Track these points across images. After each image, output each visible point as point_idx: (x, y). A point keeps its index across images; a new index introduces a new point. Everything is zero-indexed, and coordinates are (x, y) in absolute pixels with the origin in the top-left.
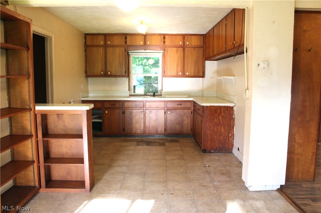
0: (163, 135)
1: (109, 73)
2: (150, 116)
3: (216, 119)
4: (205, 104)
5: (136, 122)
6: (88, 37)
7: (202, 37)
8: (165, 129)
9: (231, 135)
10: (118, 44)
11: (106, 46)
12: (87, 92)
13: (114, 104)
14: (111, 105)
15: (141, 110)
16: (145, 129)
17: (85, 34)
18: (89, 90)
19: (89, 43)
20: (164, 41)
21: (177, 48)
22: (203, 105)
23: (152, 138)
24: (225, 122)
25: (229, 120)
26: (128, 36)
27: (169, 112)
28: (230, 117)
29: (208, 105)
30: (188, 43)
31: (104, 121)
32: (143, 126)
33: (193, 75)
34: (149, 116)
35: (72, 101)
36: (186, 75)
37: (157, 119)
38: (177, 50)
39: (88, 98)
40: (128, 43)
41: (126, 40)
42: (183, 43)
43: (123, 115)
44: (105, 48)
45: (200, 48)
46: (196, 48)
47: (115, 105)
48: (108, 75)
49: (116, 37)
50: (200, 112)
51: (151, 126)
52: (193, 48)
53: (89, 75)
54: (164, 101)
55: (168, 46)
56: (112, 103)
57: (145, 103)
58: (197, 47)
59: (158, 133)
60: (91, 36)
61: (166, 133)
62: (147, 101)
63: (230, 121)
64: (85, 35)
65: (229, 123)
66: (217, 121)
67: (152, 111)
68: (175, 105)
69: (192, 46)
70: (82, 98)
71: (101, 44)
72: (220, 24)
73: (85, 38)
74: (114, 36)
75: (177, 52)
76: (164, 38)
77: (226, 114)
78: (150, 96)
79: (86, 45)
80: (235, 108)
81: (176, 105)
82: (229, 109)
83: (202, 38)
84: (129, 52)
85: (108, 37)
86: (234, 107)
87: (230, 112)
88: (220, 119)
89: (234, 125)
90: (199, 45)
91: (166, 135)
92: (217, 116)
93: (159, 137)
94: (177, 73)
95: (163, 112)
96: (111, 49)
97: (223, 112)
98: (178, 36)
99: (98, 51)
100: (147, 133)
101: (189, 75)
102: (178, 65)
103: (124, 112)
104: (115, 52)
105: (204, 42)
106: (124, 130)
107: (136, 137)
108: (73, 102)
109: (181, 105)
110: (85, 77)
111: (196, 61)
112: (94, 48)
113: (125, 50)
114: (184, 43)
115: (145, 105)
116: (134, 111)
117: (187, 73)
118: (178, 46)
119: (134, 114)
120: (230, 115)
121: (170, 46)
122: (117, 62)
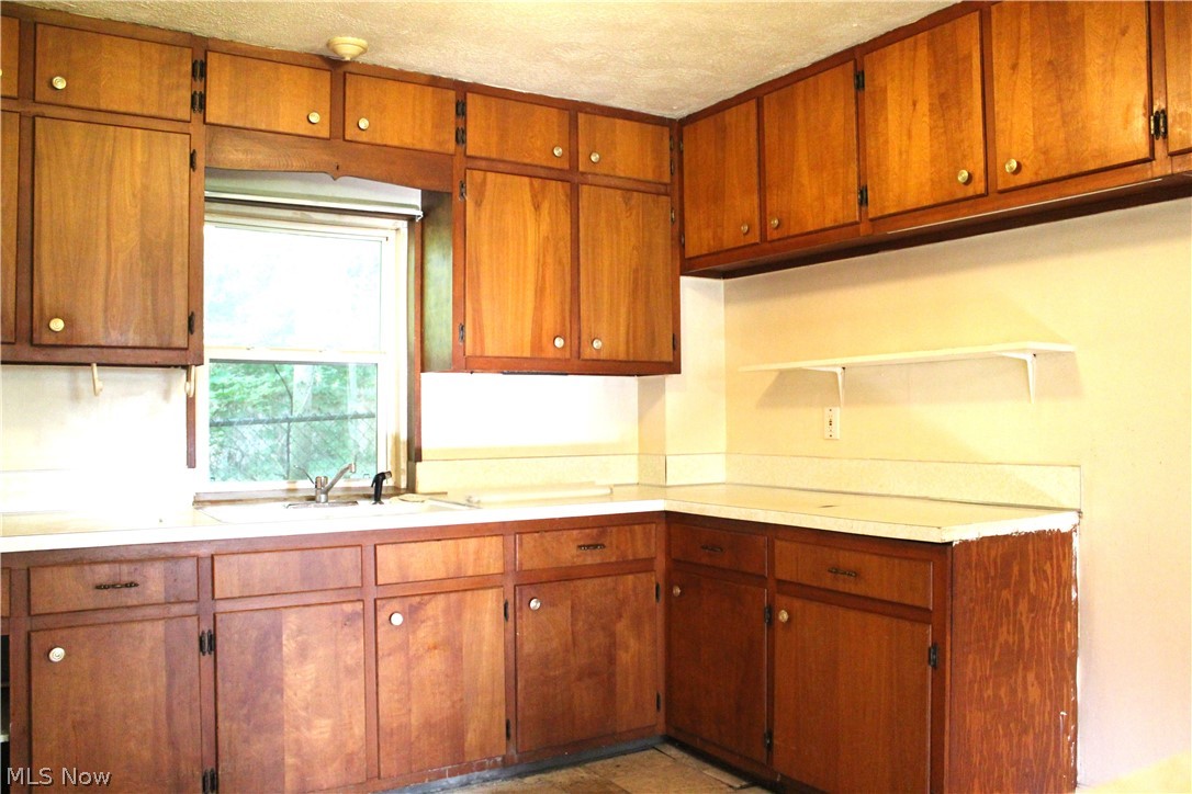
0: (499, 762)
1: (57, 324)
2: (407, 648)
3: (1005, 628)
4: (956, 535)
5: (306, 709)
7: (666, 131)
8: (506, 724)
9: (1068, 716)
10: (136, 109)
11: (29, 106)
13: (126, 579)
14: (98, 587)
15: (348, 608)
16: (373, 745)
20: (461, 126)
21: (537, 182)
22: (947, 538)
24: (1042, 638)
25: (1057, 621)
26: (213, 61)
27: (534, 604)
28: (1061, 601)
29: (971, 532)
30: (594, 158)
32: (359, 729)
33: (623, 355)
34: (403, 647)
36: (587, 356)
37: (455, 661)
38: (534, 196)
40: (217, 110)
41: (199, 87)
42: (567, 152)
43: (208, 658)
45: (658, 194)
46: (636, 196)
47: (131, 585)
48: (50, 341)
49: (125, 52)
52: (619, 192)
54: (500, 532)
55: (483, 164)
56: (103, 573)
57: (368, 551)
58: (643, 188)
59: (467, 759)
61: (511, 750)
62: (387, 539)
63: (1062, 622)
65: (1058, 636)
66: (1011, 641)
67: (423, 607)
68: (566, 552)
69: (614, 182)
75: (537, 207)
76: (458, 112)
77: (1045, 585)
78: (354, 497)
80: (1076, 542)
81: (574, 551)
82: (1057, 547)
83: (667, 142)
85: (49, 40)
86: (1074, 534)
87: (1059, 566)
88: (1020, 621)
89: (1076, 647)
90: (649, 176)
91: (510, 767)
92: (1011, 604)
94: (538, 337)
95: (489, 603)
96: (77, 132)
97: (1034, 572)
98: (541, 111)
100: (388, 778)
101: (604, 355)
102: (540, 292)
103: (213, 638)
104: (112, 165)
105: (672, 163)
106: (211, 782)
109: (603, 546)
111: (636, 271)
113: (192, 156)
114: (573, 155)
115: (369, 569)
116: (292, 621)
117: (597, 344)
118: (542, 173)
119: (289, 646)
120: (1059, 587)
121: (494, 165)
122: (128, 239)
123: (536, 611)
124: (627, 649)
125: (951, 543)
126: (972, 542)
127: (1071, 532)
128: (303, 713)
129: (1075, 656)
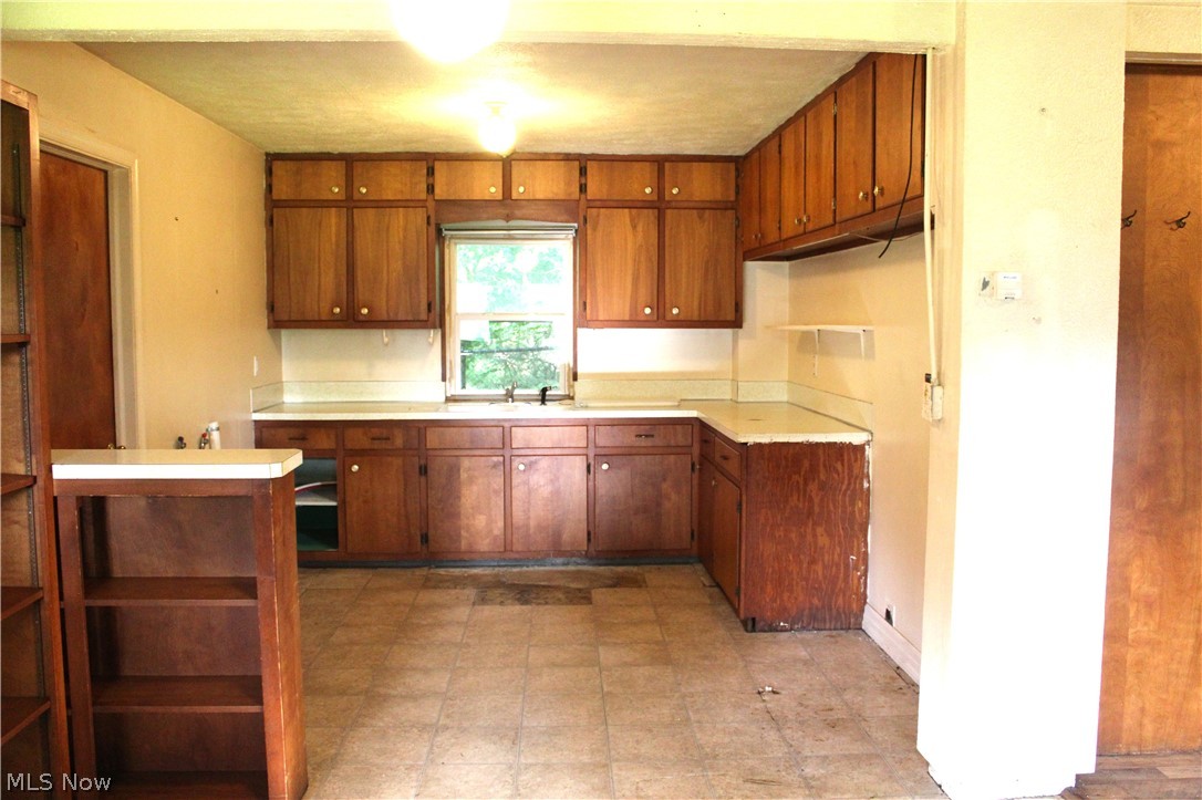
0: (580, 556)
1: (365, 311)
2: (528, 484)
3: (795, 498)
4: (751, 439)
5: (473, 508)
6: (278, 166)
7: (732, 166)
8: (589, 534)
9: (858, 560)
10: (399, 197)
11: (350, 203)
12: (277, 386)
13: (385, 436)
14: (373, 439)
15: (495, 459)
16: (509, 532)
17: (267, 154)
18: (284, 379)
19: (283, 191)
20: (583, 181)
21: (634, 211)
22: (743, 440)
23: (536, 568)
24: (832, 509)
25: (847, 499)
26: (438, 165)
27: (605, 467)
28: (852, 487)
29: (765, 439)
30: (675, 191)
31: (343, 502)
32: (501, 524)
33: (696, 318)
34: (526, 483)
35: (214, 425)
36: (668, 317)
37: (556, 493)
38: (632, 220)
39: (281, 411)
40: (440, 192)
41: (431, 181)
42: (656, 190)
43: (423, 479)
44: (350, 210)
45: (726, 209)
46: (707, 211)
47: (388, 439)
48: (361, 318)
49: (393, 168)
50: (733, 467)
51: (532, 523)
52: (695, 211)
53: (286, 318)
54: (586, 424)
55: (598, 204)
56: (376, 432)
57: (507, 430)
58: (714, 206)
59: (563, 549)
60: (290, 165)
61: (592, 549)
62: (517, 424)
63: (853, 503)
64: (267, 160)
65: (849, 509)
66: (801, 505)
67: (536, 462)
68: (628, 438)
69: (691, 205)
70: (255, 412)
71: (331, 197)
72: (810, 115)
73: (269, 172)
74: (384, 163)
75: (634, 226)
76: (581, 174)
77: (836, 476)
78: (528, 399)
79: (273, 200)
80: (869, 451)
81: (634, 439)
82: (849, 454)
83: (733, 174)
84: (443, 226)
85: (358, 168)
86: (867, 447)
87: (850, 467)
88: (810, 497)
89: (868, 518)
90: (719, 197)
91: (591, 559)
92: (801, 485)
93: (564, 564)
94: (634, 308)
95: (579, 464)
96: (371, 212)
97: (825, 466)
98: (637, 165)
99: (320, 224)
100: (518, 552)
101: (681, 317)
102: (636, 280)
103: (426, 468)
104: (388, 228)
105: (737, 186)
106: (425, 539)
107: (474, 566)
108: (218, 429)
109: (652, 436)
110: (269, 328)
111: (707, 262)
112: (304, 211)
113: (428, 218)
114: (660, 190)
115: (507, 440)
116: (466, 463)
117: (675, 311)
118: (639, 205)
119: (464, 476)
120: (849, 480)
121: (606, 204)
122: (397, 265)
123: (606, 471)
124: (670, 499)
125: (746, 444)
126: (765, 444)
127: (864, 445)
128: (470, 511)
129: (867, 524)
